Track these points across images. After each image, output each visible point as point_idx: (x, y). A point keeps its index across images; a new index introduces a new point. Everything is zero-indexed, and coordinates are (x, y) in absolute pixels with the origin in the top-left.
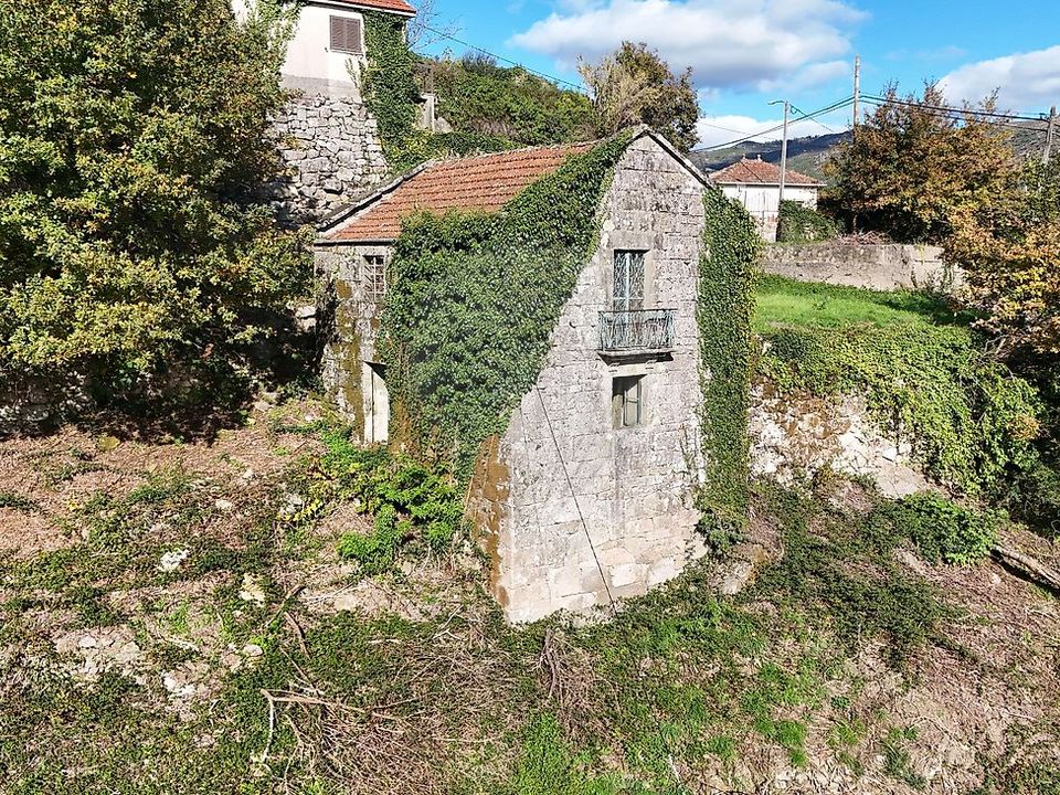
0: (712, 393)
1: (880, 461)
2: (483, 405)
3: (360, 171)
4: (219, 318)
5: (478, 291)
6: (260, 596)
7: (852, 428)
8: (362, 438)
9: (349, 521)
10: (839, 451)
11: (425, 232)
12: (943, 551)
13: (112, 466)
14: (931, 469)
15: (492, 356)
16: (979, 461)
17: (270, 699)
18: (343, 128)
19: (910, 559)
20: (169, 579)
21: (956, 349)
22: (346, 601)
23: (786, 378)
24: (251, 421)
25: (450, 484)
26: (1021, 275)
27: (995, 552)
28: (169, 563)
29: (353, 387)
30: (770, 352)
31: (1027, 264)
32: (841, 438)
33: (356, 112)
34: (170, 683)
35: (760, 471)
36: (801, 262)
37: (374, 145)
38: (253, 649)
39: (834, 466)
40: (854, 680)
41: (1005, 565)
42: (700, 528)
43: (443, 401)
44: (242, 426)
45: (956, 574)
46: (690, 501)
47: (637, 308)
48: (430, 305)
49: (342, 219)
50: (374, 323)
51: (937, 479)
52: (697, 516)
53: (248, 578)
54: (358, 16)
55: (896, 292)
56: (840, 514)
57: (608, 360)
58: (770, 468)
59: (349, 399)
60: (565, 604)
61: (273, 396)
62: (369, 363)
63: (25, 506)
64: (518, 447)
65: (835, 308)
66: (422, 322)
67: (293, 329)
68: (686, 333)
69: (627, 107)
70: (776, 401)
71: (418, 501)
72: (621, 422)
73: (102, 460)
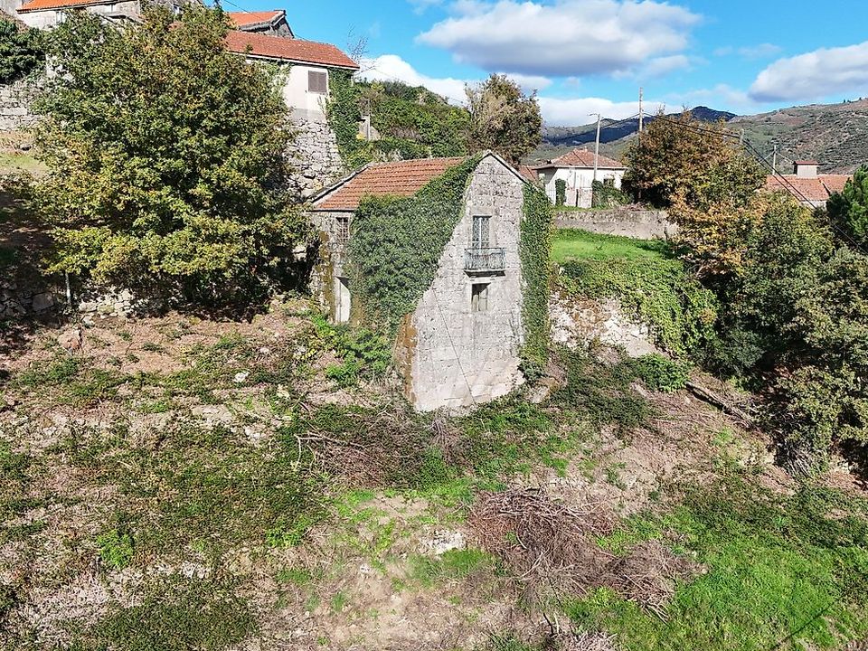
0: (528, 294)
1: (629, 337)
2: (403, 297)
3: (325, 164)
4: (261, 252)
5: (401, 237)
6: (287, 395)
7: (612, 317)
8: (334, 320)
9: (329, 360)
10: (603, 331)
11: (372, 206)
12: (658, 384)
13: (200, 332)
14: (659, 343)
15: (408, 271)
16: (685, 337)
17: (299, 438)
18: (315, 138)
19: (639, 388)
20: (241, 385)
21: (675, 273)
22: (331, 399)
23: (573, 288)
24: (271, 310)
25: (384, 340)
26: (706, 230)
27: (688, 385)
28: (240, 378)
29: (329, 292)
30: (563, 274)
31: (708, 224)
32: (605, 323)
33: (323, 129)
34: (248, 431)
35: (557, 340)
36: (596, 222)
37: (334, 149)
38: (288, 417)
39: (602, 339)
40: (597, 443)
41: (694, 393)
42: (520, 368)
43: (382, 295)
44: (266, 313)
45: (665, 396)
46: (515, 353)
47: (486, 246)
48: (376, 245)
49: (321, 197)
50: (343, 255)
51: (663, 348)
52: (518, 361)
53: (280, 387)
54: (325, 71)
55: (653, 240)
56: (602, 365)
57: (470, 275)
58: (564, 339)
59: (326, 298)
60: (446, 403)
61: (282, 296)
62: (338, 278)
63: (160, 351)
64: (421, 319)
65: (608, 249)
66: (370, 254)
67: (292, 258)
68: (513, 262)
69: (492, 119)
70: (567, 301)
71: (368, 349)
72: (477, 309)
73: (193, 328)
